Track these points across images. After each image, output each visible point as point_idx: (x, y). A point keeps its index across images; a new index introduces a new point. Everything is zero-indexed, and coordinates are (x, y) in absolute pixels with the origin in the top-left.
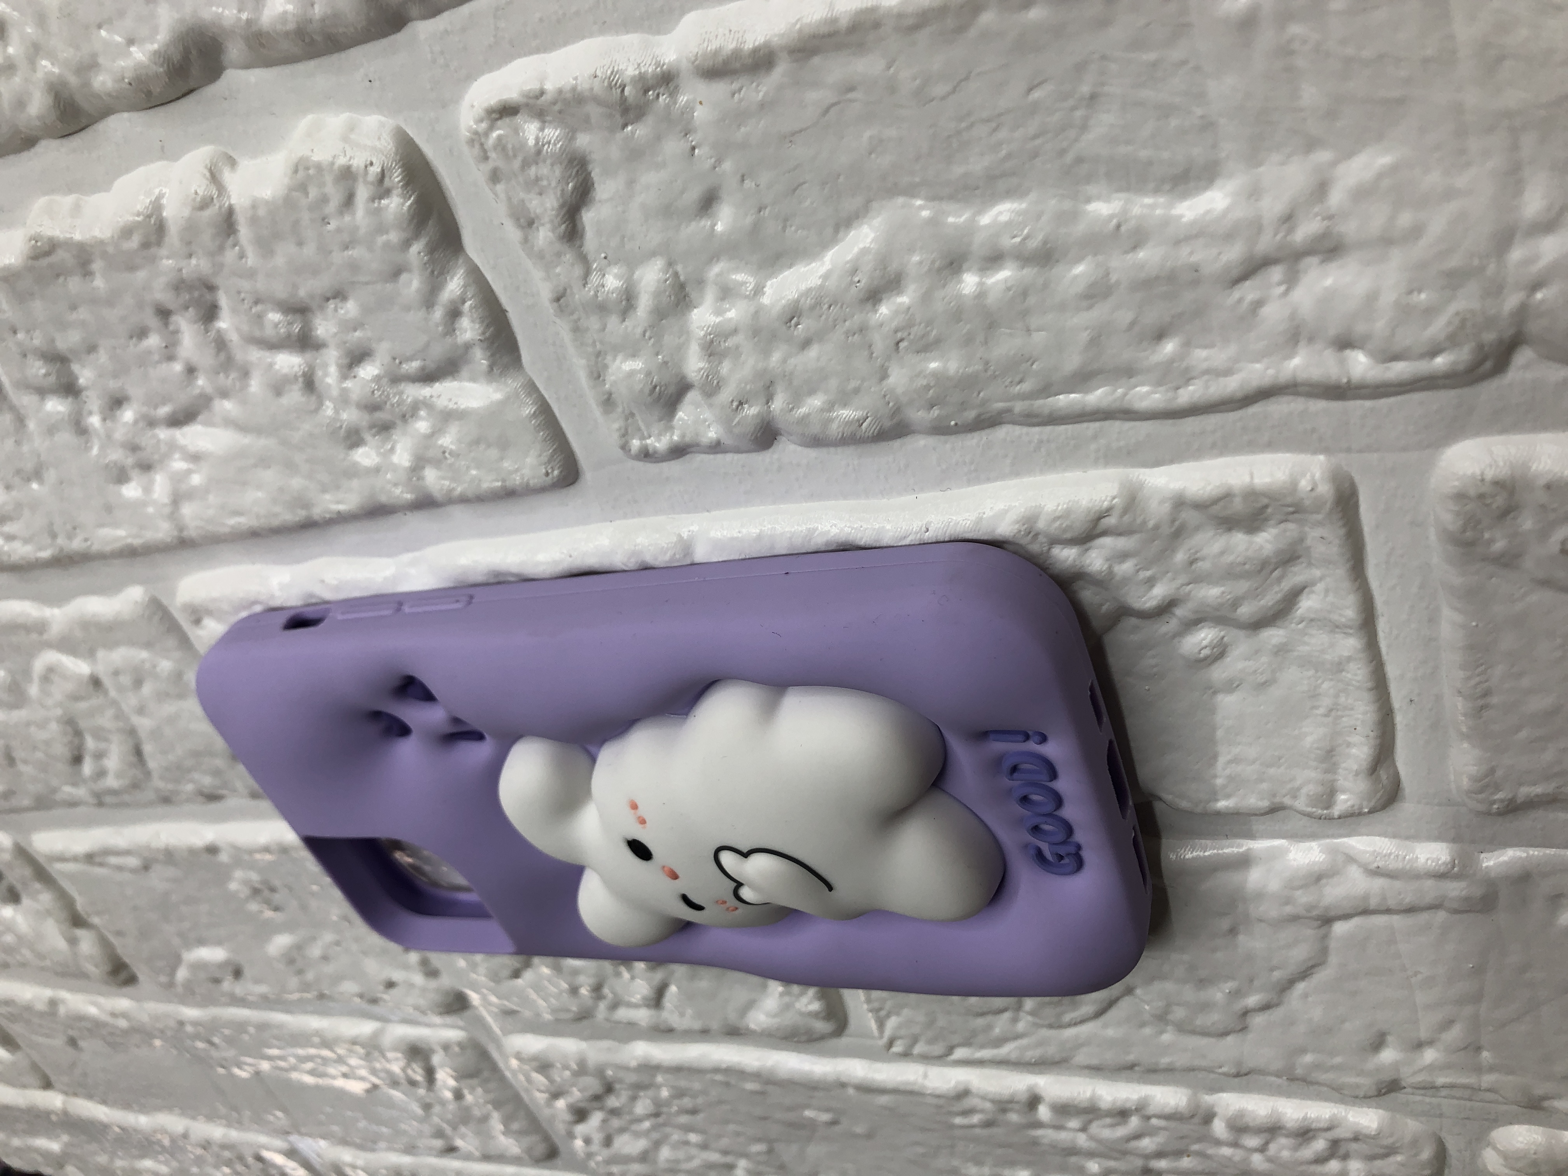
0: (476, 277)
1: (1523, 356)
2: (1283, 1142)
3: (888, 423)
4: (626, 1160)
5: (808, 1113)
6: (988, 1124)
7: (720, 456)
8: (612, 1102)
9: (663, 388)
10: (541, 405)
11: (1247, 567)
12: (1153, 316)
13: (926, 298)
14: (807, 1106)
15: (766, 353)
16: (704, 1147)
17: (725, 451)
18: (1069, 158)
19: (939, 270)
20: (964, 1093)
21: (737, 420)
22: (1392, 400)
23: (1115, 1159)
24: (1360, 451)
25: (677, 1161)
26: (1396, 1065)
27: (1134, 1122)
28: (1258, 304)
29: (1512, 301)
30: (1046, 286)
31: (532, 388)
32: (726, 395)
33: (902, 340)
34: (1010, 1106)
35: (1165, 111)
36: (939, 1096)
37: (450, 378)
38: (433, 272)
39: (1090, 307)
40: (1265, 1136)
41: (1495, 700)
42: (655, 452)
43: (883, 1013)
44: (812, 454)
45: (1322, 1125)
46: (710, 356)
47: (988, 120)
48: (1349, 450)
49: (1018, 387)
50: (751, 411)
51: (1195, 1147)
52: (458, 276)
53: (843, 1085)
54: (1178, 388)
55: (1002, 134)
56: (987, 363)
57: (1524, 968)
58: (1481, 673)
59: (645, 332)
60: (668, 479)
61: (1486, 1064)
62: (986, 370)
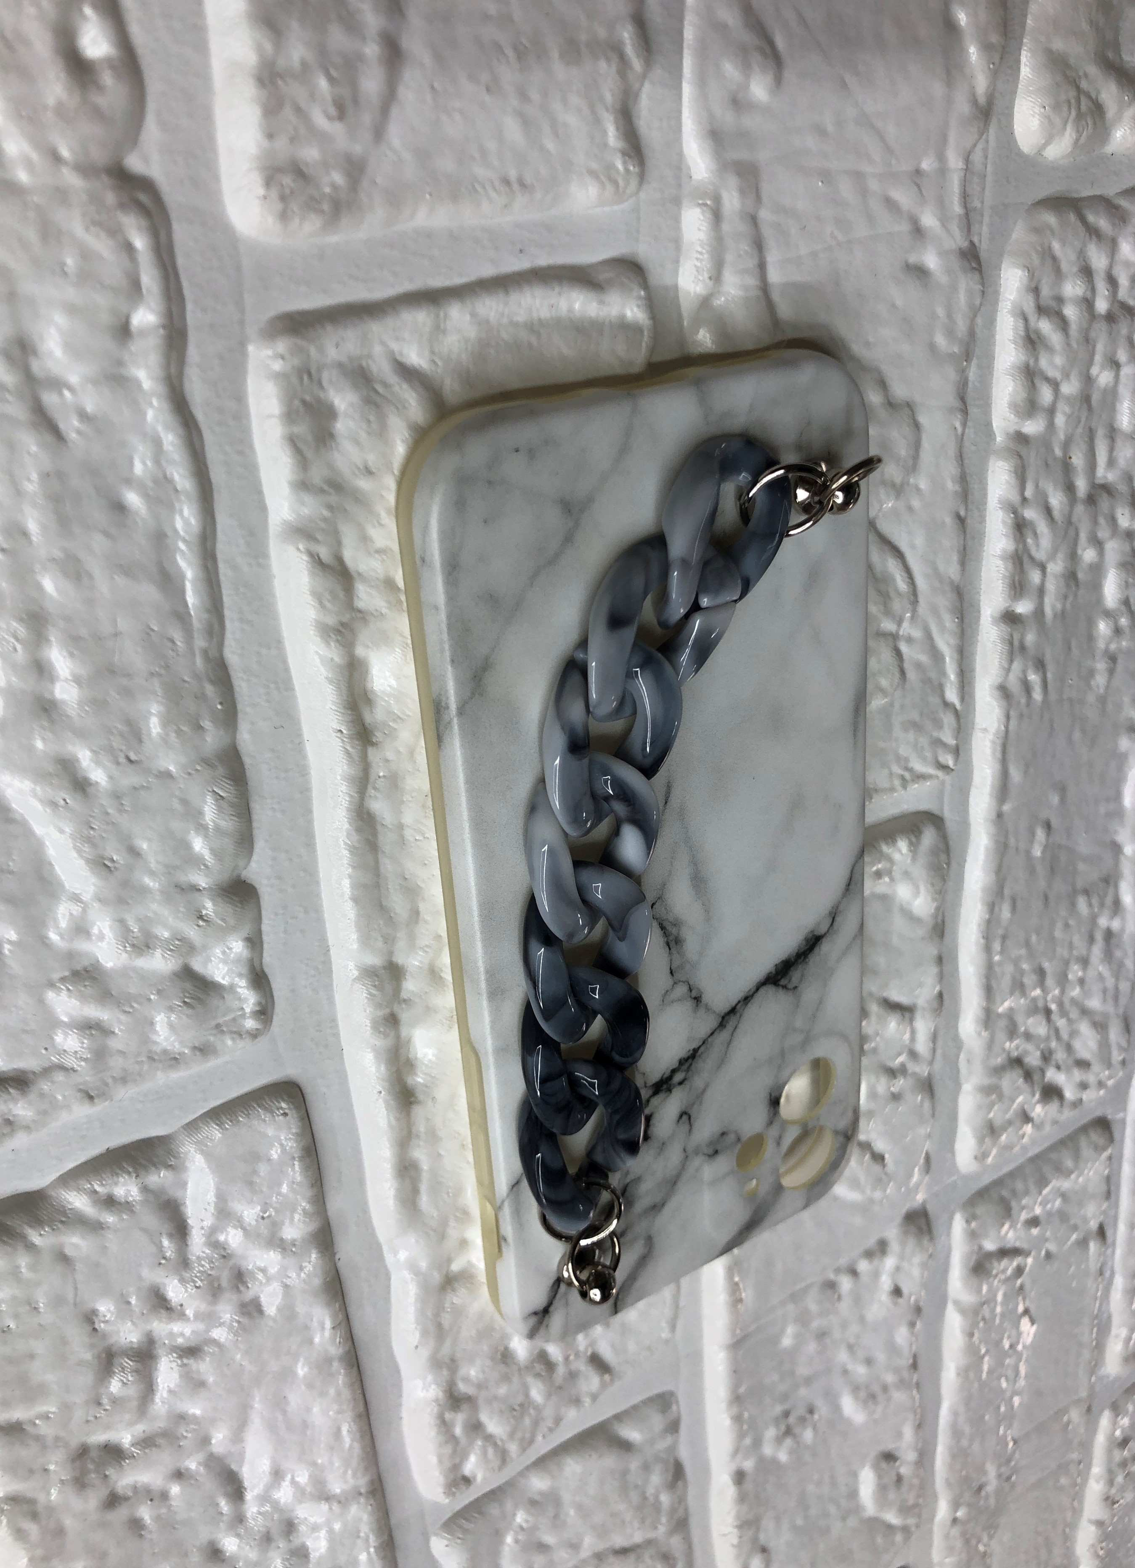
0: (69, 1178)
1: (134, 163)
2: (1043, 363)
3: (221, 770)
4: (1104, 1045)
5: (1037, 852)
6: (1040, 665)
7: (265, 938)
8: (1033, 1059)
9: (187, 995)
10: (211, 1119)
11: (372, 418)
12: (99, 515)
13: (81, 734)
14: (1028, 853)
15: (144, 891)
16: (1085, 962)
17: (259, 932)
19: (52, 721)
20: (1003, 691)
21: (220, 922)
22: (185, 284)
23: (1077, 534)
24: (242, 312)
25: (1105, 991)
26: (943, 254)
27: (1030, 514)
28: (83, 415)
29: (72, 179)
30: (68, 619)
31: (192, 1127)
32: (192, 932)
33: (128, 759)
34: (1016, 643)
36: (1008, 717)
37: (182, 1208)
38: (62, 1222)
39: (90, 576)
40: (1037, 381)
41: (513, 174)
42: (259, 1004)
43: (907, 775)
44: (260, 845)
45: (1021, 325)
46: (149, 947)
48: (242, 323)
49: (179, 643)
50: (209, 907)
51: (1058, 452)
52: (67, 1196)
53: (1000, 815)
54: (176, 490)
56: (152, 674)
57: (820, 131)
58: (484, 187)
59: (125, 1012)
60: (293, 991)
61: (936, 165)
62: (159, 675)
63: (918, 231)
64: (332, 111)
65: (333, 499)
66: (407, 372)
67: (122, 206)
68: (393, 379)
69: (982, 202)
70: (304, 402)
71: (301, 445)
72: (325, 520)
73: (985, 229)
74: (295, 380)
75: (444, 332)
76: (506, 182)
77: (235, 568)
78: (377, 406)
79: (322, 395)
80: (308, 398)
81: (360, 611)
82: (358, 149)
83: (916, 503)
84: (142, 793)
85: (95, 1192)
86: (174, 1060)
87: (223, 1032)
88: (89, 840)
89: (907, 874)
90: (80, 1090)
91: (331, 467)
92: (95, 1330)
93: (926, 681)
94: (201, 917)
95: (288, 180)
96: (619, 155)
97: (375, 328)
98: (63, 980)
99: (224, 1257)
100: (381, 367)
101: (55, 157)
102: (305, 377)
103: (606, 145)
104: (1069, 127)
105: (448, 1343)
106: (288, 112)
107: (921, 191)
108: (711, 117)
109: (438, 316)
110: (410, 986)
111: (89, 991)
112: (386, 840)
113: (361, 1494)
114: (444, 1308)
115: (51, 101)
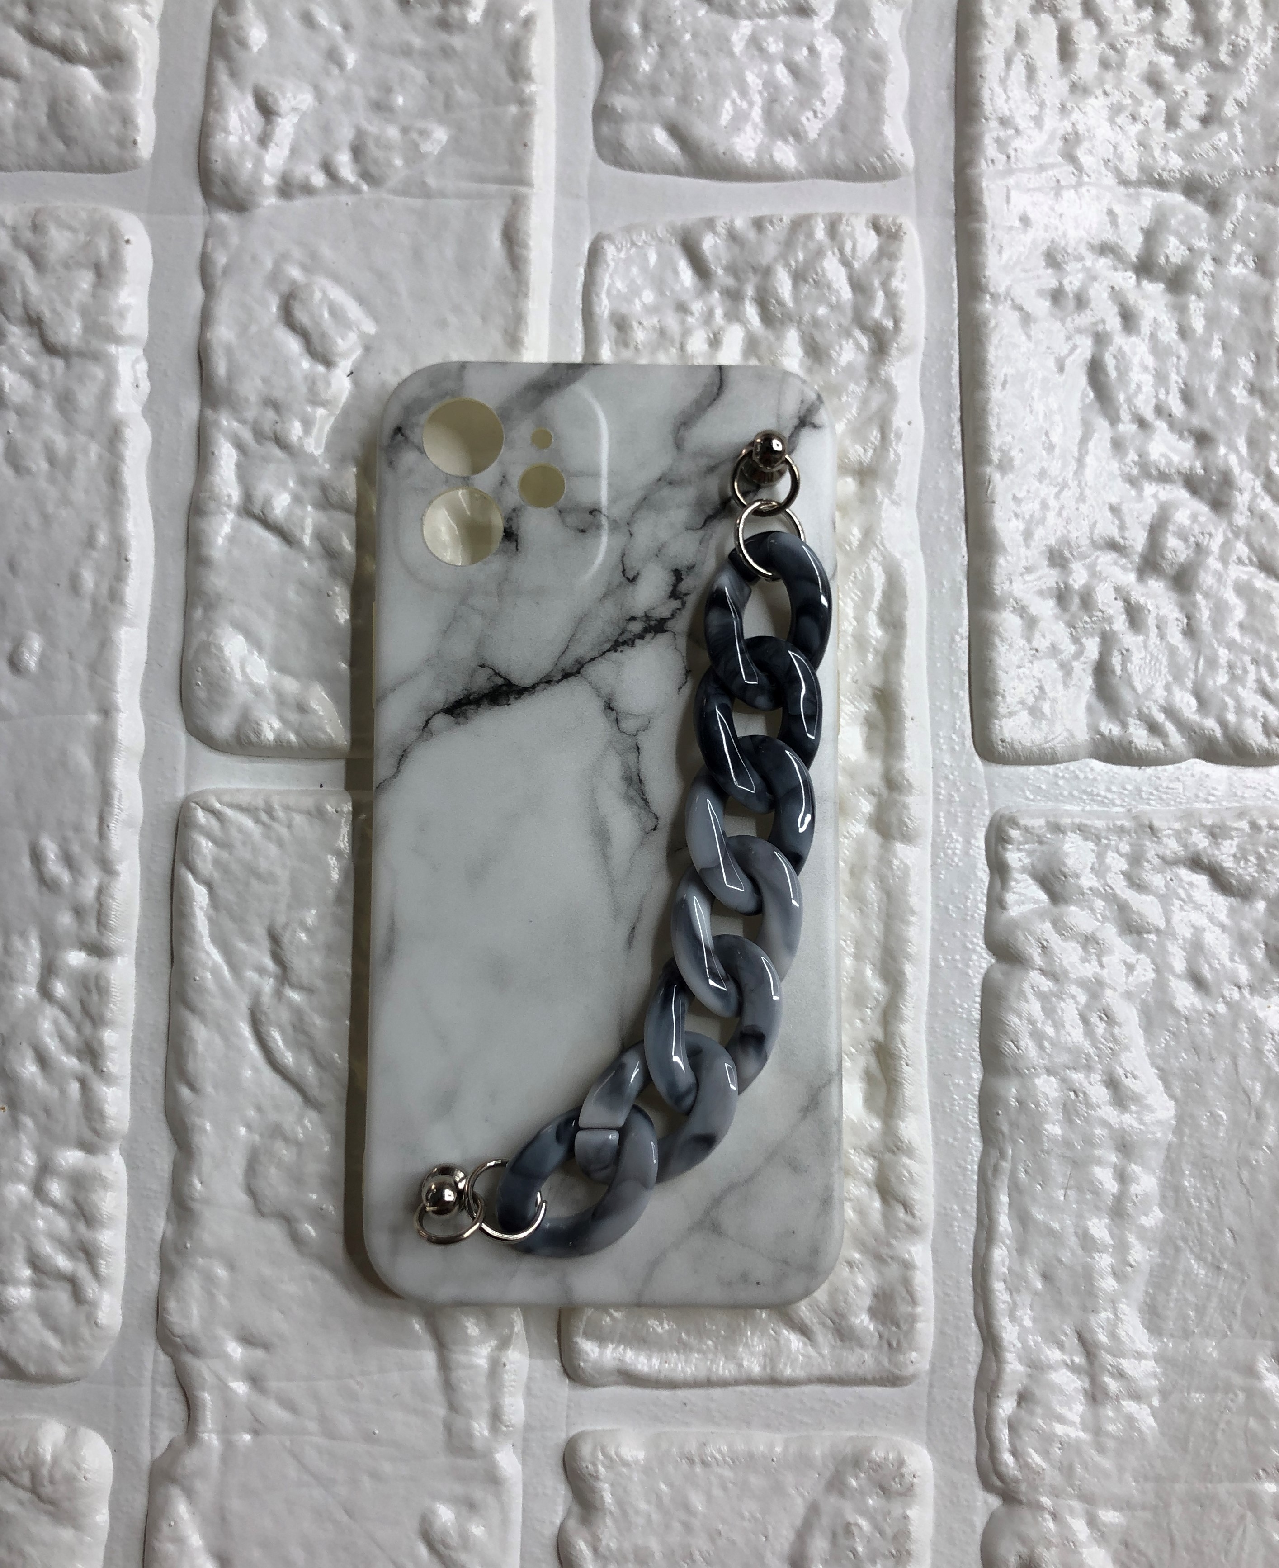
1: (996, 1502)
2: (62, 1225)
3: (1009, 1063)
5: (35, 640)
7: (985, 899)
9: (1062, 882)
10: (1059, 756)
11: (841, 1303)
12: (1062, 1275)
13: (1105, 1124)
15: (1082, 985)
17: (990, 907)
18: (1181, 1243)
19: (1123, 1137)
20: (106, 867)
21: (1029, 936)
22: (972, 1420)
24: (930, 1393)
26: (221, 1356)
28: (1061, 1346)
29: (1047, 1501)
30: (1098, 1208)
31: (1072, 757)
32: (1052, 937)
33: (1077, 1095)
34: (91, 920)
35: (1201, 1311)
38: (1195, 732)
39: (1076, 1234)
40: (73, 1207)
41: (699, 1468)
42: (1003, 847)
46: (1087, 937)
47: (1218, 1199)
48: (931, 1385)
49: (1023, 1170)
50: (1036, 953)
51: (28, 1122)
54: (1005, 1282)
55: (1206, 1205)
56: (1048, 1153)
57: (376, 1476)
58: (724, 1460)
59: (1111, 888)
60: (969, 843)
61: (235, 1437)
62: (1042, 1151)
63: (255, 1380)
64: (855, 1530)
65: (884, 1251)
66: (804, 1331)
67: (1017, 1481)
68: (817, 1328)
69: (154, 1391)
70: (898, 1326)
71: (908, 1297)
72: (895, 1237)
73: (149, 1365)
74: (905, 1345)
75: (765, 1355)
76: (704, 1463)
77: (963, 1211)
78: (836, 1313)
79: (880, 1328)
80: (894, 1329)
81: (874, 1157)
82: (833, 1500)
83: (252, 1113)
84: (1071, 1064)
85: (1165, 745)
86: (1081, 829)
87: (1038, 836)
88: (1115, 1040)
89: (257, 692)
90: (1157, 837)
91: (880, 1273)
92: (1188, 618)
93: (239, 920)
94: (1043, 947)
95: (896, 1486)
96: (602, 1477)
97: (829, 1369)
98: (1149, 932)
99: (1074, 628)
100: (824, 1339)
101: (1055, 1516)
102: (895, 1345)
103: (612, 1485)
104: (48, 1457)
105: (874, 405)
106: (889, 1531)
107: (253, 1415)
108: (498, 1496)
109: (772, 1369)
110: (866, 806)
111: (1135, 917)
112: (873, 951)
113: (992, 295)
114: (875, 450)
115: (1054, 1550)
